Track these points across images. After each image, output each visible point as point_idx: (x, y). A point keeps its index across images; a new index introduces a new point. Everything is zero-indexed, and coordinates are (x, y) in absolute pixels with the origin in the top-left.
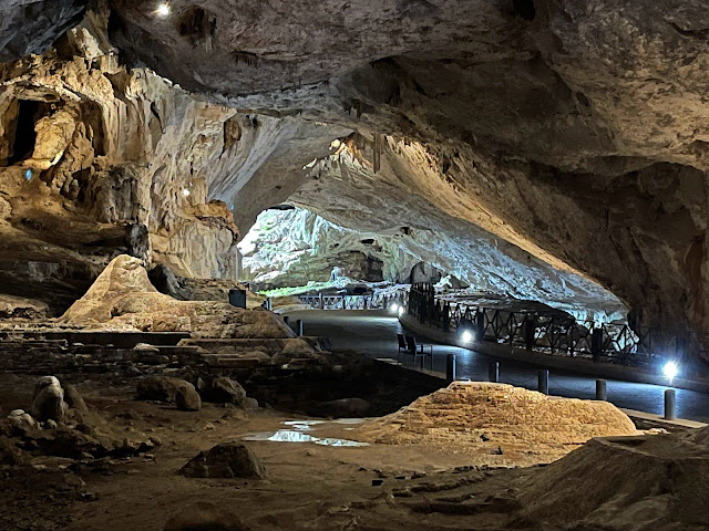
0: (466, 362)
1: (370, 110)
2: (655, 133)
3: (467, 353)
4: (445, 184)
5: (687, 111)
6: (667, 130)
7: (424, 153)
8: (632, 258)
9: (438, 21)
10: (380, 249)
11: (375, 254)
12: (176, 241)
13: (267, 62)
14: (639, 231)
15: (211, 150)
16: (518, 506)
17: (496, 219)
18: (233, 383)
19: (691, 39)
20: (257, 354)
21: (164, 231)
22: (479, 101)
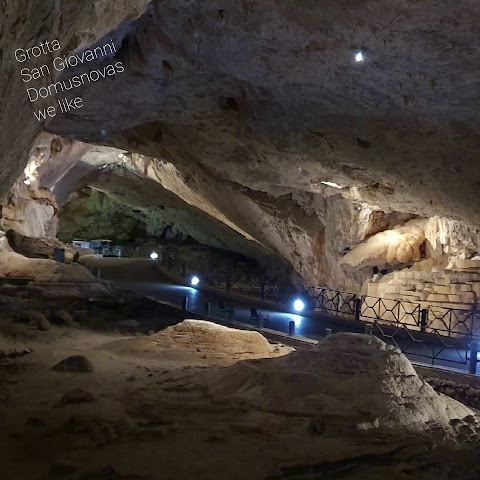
0: (193, 297)
1: (145, 144)
2: (300, 178)
3: (194, 291)
4: (186, 187)
5: (316, 170)
6: (305, 178)
7: (175, 169)
8: (288, 239)
9: (185, 108)
10: (145, 216)
11: (142, 219)
12: (19, 212)
13: (84, 120)
14: (291, 224)
15: (42, 157)
16: (207, 389)
17: (215, 210)
18: (66, 314)
19: (317, 136)
20: (75, 292)
21: (11, 206)
22: (207, 149)
